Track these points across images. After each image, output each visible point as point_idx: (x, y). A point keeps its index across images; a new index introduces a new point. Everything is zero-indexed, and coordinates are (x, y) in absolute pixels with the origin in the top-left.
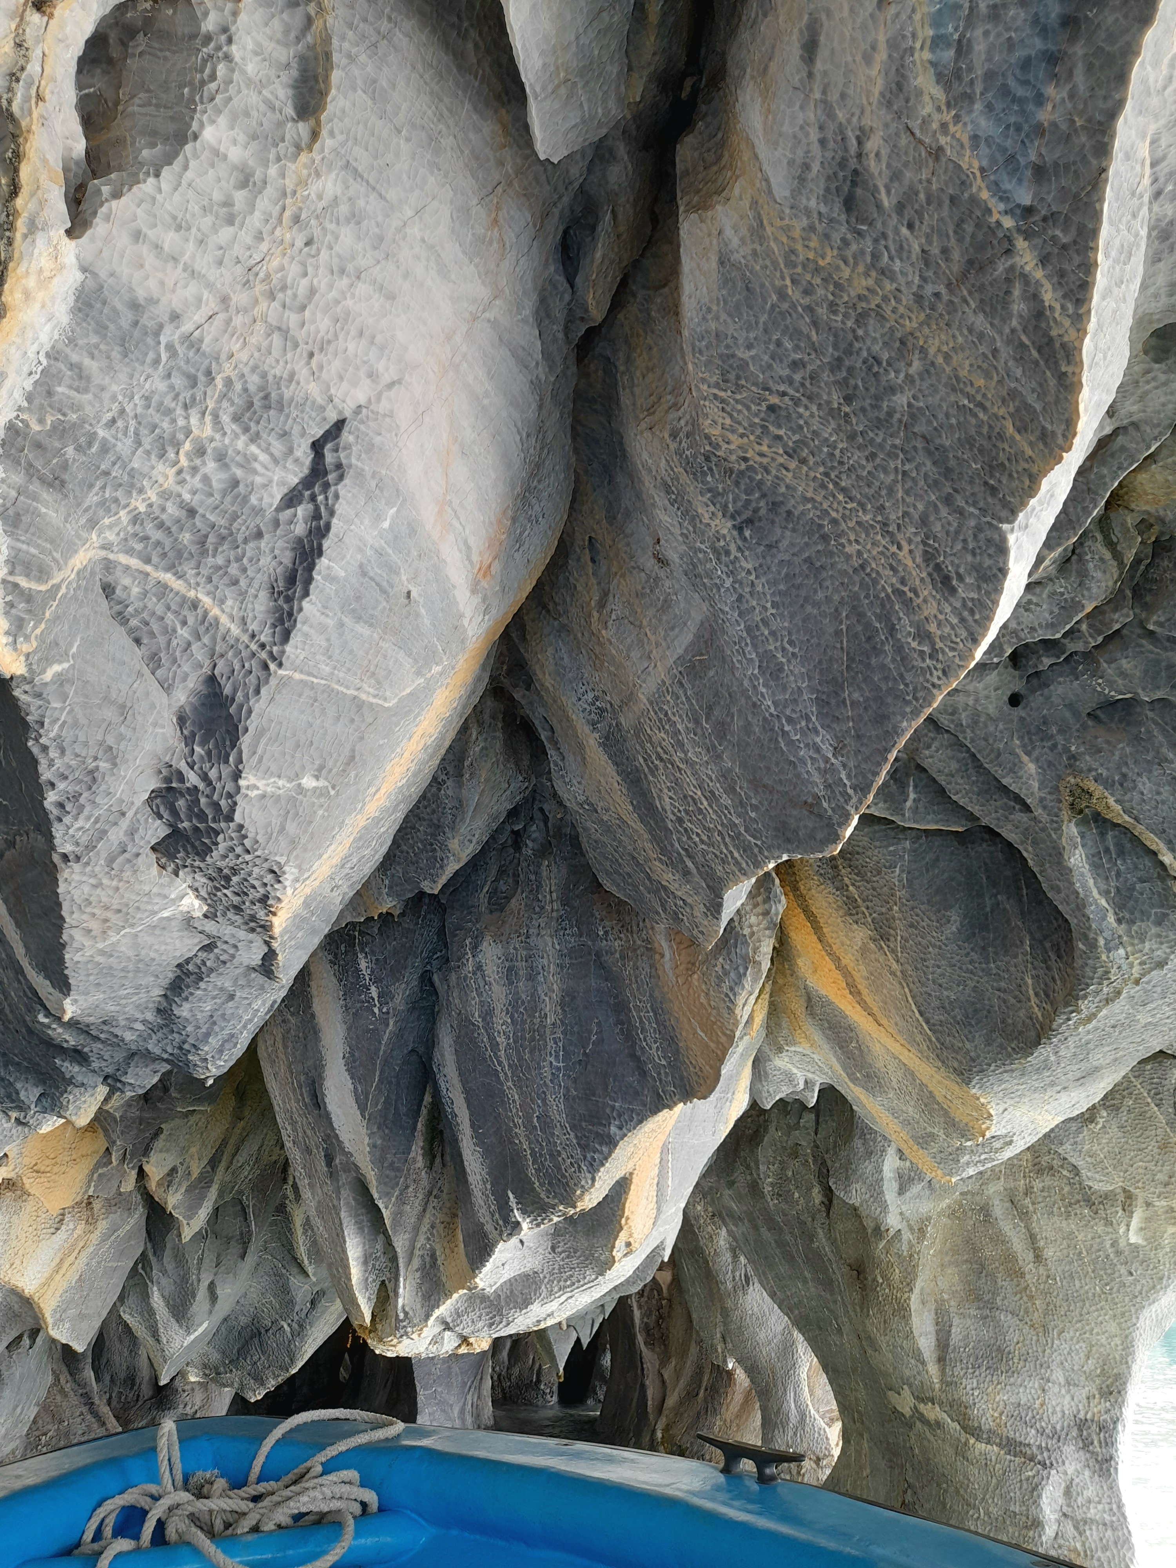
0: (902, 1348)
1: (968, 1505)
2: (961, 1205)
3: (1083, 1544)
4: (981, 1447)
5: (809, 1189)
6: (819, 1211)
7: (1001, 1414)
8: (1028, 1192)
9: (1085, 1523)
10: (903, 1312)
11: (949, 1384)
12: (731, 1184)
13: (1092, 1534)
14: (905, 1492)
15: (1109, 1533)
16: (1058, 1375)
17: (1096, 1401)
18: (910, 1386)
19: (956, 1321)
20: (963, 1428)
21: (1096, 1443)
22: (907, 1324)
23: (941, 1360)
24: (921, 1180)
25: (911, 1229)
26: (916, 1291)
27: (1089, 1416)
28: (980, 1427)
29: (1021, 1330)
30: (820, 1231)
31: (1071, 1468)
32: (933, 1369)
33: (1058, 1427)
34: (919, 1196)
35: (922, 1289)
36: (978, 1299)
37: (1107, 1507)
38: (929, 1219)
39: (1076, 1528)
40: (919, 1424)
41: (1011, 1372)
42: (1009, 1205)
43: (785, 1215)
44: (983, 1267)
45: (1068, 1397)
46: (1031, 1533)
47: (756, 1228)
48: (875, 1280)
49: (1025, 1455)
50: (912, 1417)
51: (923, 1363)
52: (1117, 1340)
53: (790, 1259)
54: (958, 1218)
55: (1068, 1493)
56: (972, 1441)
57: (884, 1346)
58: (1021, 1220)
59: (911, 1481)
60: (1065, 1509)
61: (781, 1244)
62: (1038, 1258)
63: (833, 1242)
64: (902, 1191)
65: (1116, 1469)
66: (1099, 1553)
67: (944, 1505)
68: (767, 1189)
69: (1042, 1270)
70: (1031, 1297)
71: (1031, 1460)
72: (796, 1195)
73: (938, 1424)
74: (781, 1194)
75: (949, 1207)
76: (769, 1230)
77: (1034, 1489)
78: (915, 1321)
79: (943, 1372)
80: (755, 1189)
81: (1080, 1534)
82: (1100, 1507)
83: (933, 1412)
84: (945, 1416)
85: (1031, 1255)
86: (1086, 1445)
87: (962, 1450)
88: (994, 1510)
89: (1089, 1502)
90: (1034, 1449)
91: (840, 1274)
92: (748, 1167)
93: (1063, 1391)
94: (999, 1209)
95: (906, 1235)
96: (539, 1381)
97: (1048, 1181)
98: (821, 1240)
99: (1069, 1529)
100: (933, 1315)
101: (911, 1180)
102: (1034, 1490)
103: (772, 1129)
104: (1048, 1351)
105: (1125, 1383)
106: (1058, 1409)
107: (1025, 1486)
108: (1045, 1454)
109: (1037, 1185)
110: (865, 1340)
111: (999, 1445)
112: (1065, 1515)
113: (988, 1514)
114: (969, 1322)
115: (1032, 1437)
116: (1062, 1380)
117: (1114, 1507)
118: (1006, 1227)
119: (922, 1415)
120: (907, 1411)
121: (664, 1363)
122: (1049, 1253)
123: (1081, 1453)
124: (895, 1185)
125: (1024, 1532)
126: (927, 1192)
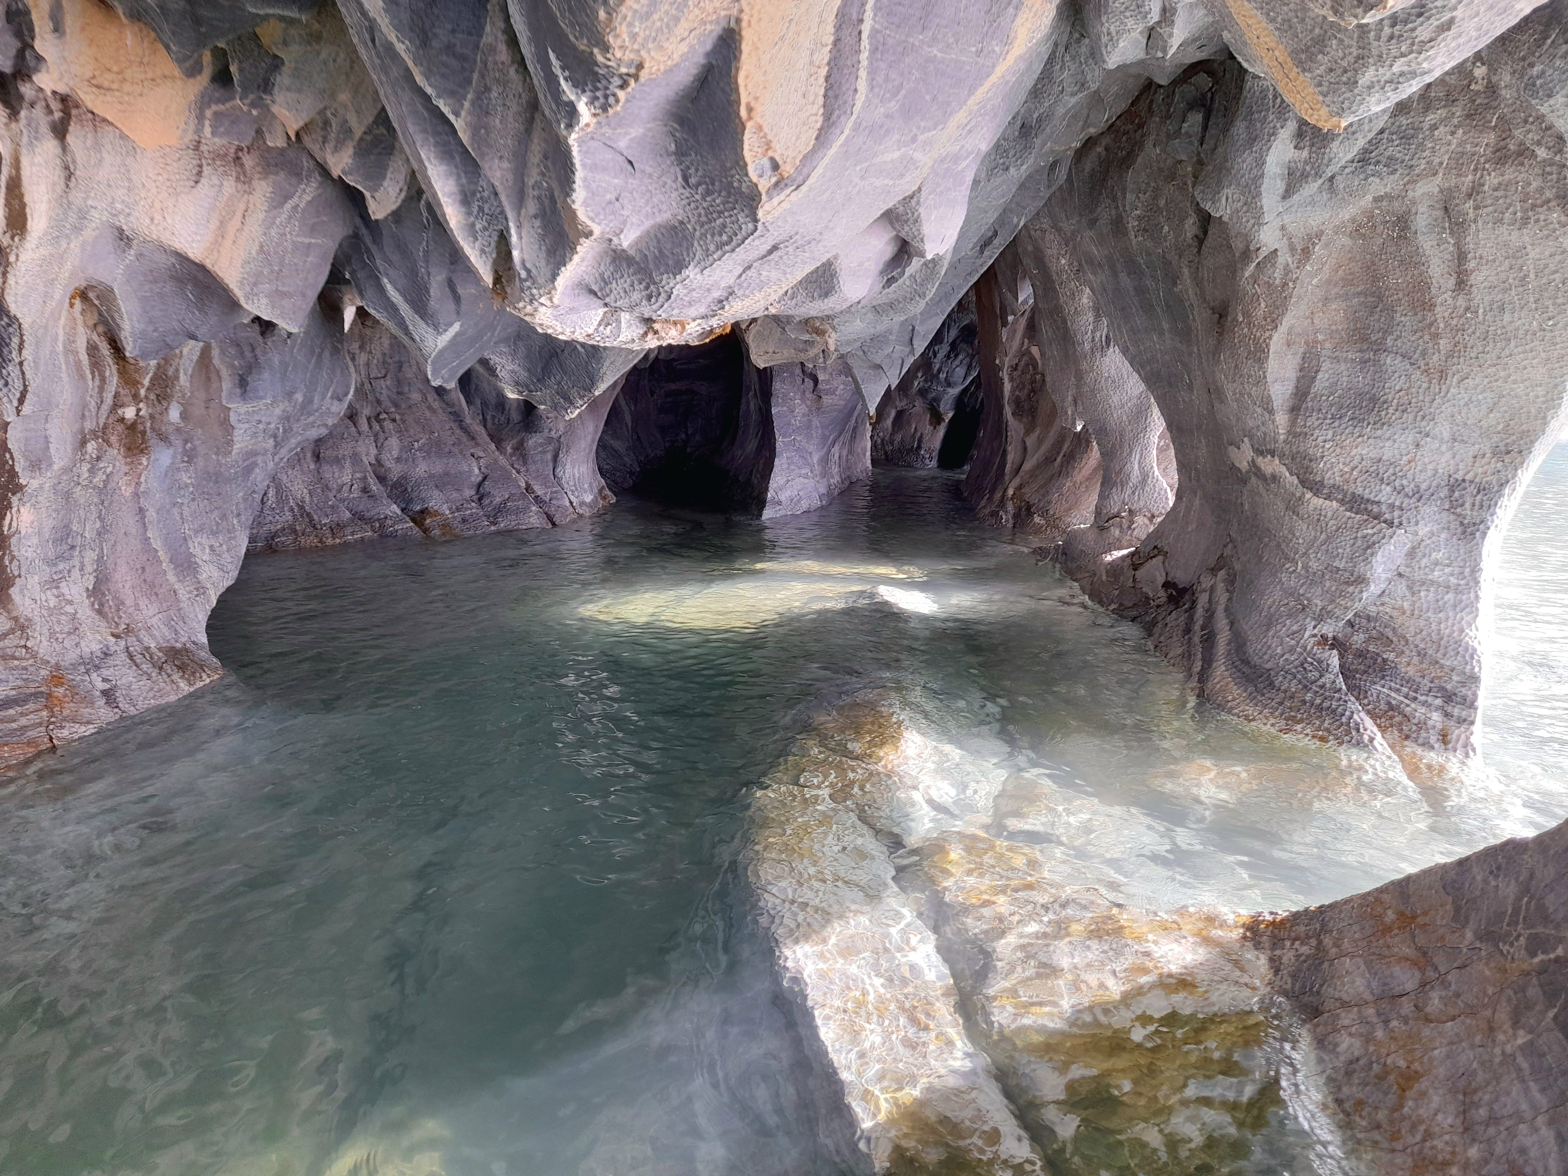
0: (1250, 395)
1: (1287, 559)
2: (1371, 217)
3: (1413, 604)
4: (1318, 502)
5: (1182, 220)
6: (1189, 246)
7: (1353, 469)
8: (1474, 191)
9: (1423, 583)
10: (1259, 354)
11: (1296, 435)
12: (1092, 223)
13: (1426, 596)
14: (1225, 546)
15: (1450, 596)
16: (1443, 429)
17: (1484, 461)
18: (1251, 439)
19: (1326, 366)
20: (1303, 482)
21: (1468, 505)
22: (1260, 368)
23: (1295, 410)
24: (1318, 175)
25: (1292, 249)
26: (1283, 329)
27: (1467, 477)
28: (1322, 482)
29: (1408, 376)
30: (1186, 271)
31: (1423, 530)
32: (1281, 419)
33: (1423, 486)
34: (1313, 203)
35: (1291, 329)
36: (1364, 339)
37: (1457, 570)
38: (1319, 235)
39: (1410, 588)
40: (1254, 480)
41: (1380, 423)
42: (1439, 213)
43: (1149, 254)
44: (1380, 298)
45: (1448, 455)
46: (1351, 589)
47: (1115, 274)
48: (1235, 319)
49: (1369, 513)
50: (1248, 472)
51: (1271, 412)
52: (1540, 391)
53: (1148, 308)
54: (1363, 235)
55: (1411, 554)
56: (1309, 495)
57: (1229, 395)
58: (1452, 233)
59: (1233, 535)
60: (1402, 569)
61: (1140, 291)
62: (1461, 284)
63: (1198, 281)
64: (1287, 194)
65: (1484, 534)
66: (1429, 614)
67: (1261, 558)
68: (1132, 224)
69: (1461, 302)
70: (1436, 336)
71: (1375, 518)
72: (1166, 228)
73: (1275, 478)
74: (1149, 229)
75: (1353, 220)
76: (1129, 274)
77: (1368, 547)
78: (1273, 365)
79: (1293, 422)
80: (1118, 226)
81: (1413, 594)
82: (1448, 570)
83: (1270, 465)
84: (1283, 469)
85: (1452, 282)
86: (1454, 506)
87: (1293, 506)
88: (1314, 565)
89: (1436, 564)
90: (1384, 508)
91: (1200, 318)
92: (1114, 199)
93: (1444, 448)
94: (1422, 220)
95: (1284, 258)
96: (919, 447)
97: (1510, 173)
98: (1186, 284)
99: (1401, 588)
100: (1298, 359)
101: (1304, 176)
102: (1370, 547)
103: (1149, 144)
104: (1438, 400)
105: (1532, 442)
106: (1430, 467)
107: (1359, 543)
108: (1397, 513)
109: (1492, 180)
110: (1214, 392)
111: (1342, 502)
112: (1400, 575)
113: (1306, 567)
114: (1343, 367)
115: (1385, 494)
116: (1446, 435)
117: (1467, 570)
118: (1427, 243)
119: (1258, 469)
120: (1244, 466)
121: (1028, 432)
122: (1479, 278)
123: (1445, 514)
124: (1280, 186)
125: (1343, 587)
126: (1325, 196)
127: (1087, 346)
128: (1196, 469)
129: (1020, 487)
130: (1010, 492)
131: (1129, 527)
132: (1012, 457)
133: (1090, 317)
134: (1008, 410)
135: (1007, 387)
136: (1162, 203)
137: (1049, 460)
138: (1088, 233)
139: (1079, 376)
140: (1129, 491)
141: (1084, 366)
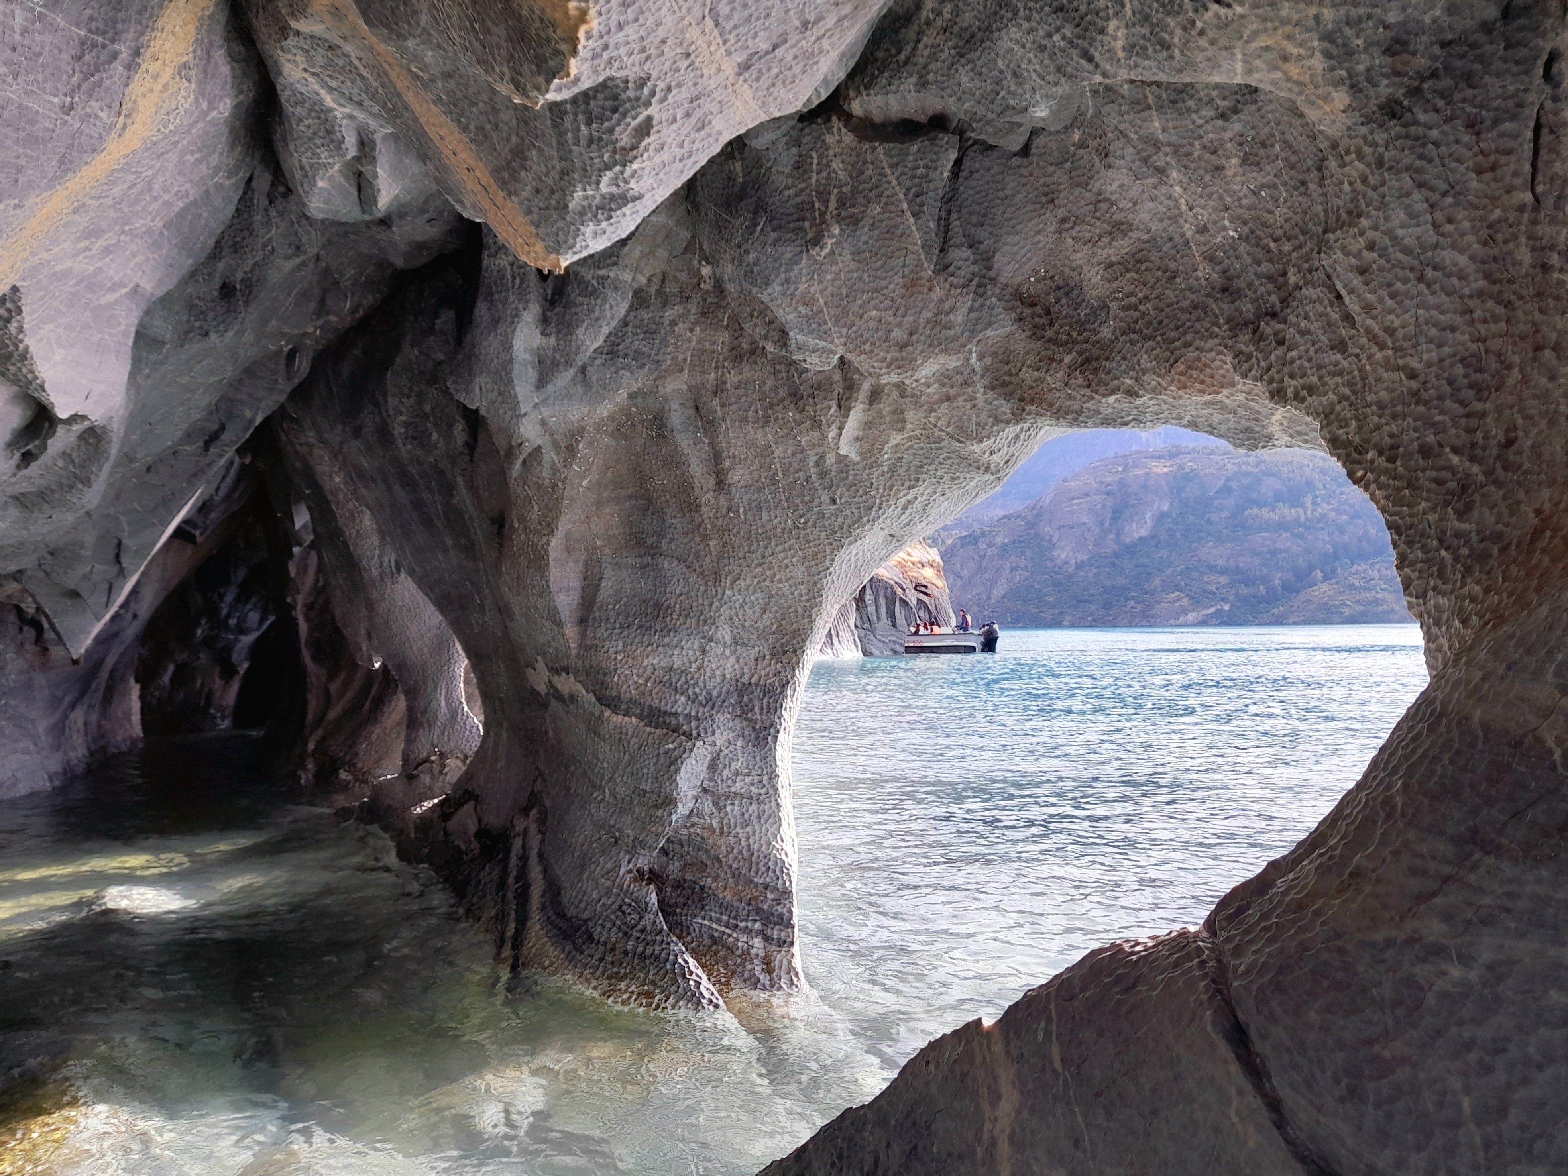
0: (536, 608)
1: (594, 787)
2: (629, 415)
3: (721, 822)
4: (617, 719)
5: (451, 426)
6: (462, 453)
7: (647, 681)
8: (719, 389)
9: (728, 797)
10: (540, 561)
11: (588, 648)
12: (357, 432)
13: (733, 810)
14: (535, 781)
15: (754, 807)
16: (725, 633)
17: (766, 662)
18: (544, 655)
19: (608, 573)
20: (599, 699)
21: (757, 709)
22: (542, 577)
23: (583, 621)
25: (556, 447)
26: (560, 533)
27: (753, 681)
28: (618, 697)
29: (686, 579)
30: (460, 480)
31: (720, 739)
32: (571, 631)
33: (715, 693)
34: (569, 396)
35: (568, 534)
36: (640, 543)
37: (756, 778)
38: (581, 431)
39: (715, 803)
40: (554, 703)
41: (667, 630)
42: (691, 412)
43: (420, 464)
44: (649, 500)
45: (732, 659)
46: (660, 813)
47: (389, 489)
48: (512, 526)
49: (667, 726)
50: (547, 694)
51: (559, 624)
52: (803, 589)
53: (428, 523)
54: (625, 436)
55: (713, 766)
56: (607, 713)
57: (516, 609)
58: (706, 432)
59: (542, 767)
60: (706, 784)
61: (418, 505)
62: (721, 484)
63: (473, 488)
64: (541, 383)
65: (776, 738)
66: (738, 830)
67: (569, 789)
68: (398, 431)
69: (723, 501)
70: (705, 537)
71: (674, 731)
72: (435, 436)
73: (573, 698)
74: (418, 437)
75: (612, 418)
76: (402, 486)
77: (671, 764)
78: (554, 573)
79: (583, 635)
80: (384, 433)
81: (720, 810)
82: (748, 780)
83: (567, 684)
84: (580, 687)
85: (712, 482)
86: (744, 712)
87: (594, 726)
88: (621, 790)
89: (737, 775)
90: (681, 719)
91: (480, 530)
92: (377, 404)
93: (728, 652)
94: (676, 417)
95: (549, 456)
97: (747, 372)
98: (462, 495)
99: (708, 805)
100: (580, 567)
101: (555, 364)
102: (673, 764)
103: (406, 345)
104: (716, 604)
105: (804, 641)
106: (718, 673)
107: (662, 760)
108: (693, 724)
109: (732, 379)
110: (504, 610)
111: (640, 717)
112: (705, 791)
113: (614, 795)
114: (624, 573)
115: (680, 704)
116: (728, 639)
117: (765, 778)
118: (684, 442)
119: (556, 689)
120: (542, 688)
122: (735, 477)
123: (737, 721)
124: (532, 375)
125: (652, 811)
126: (580, 389)
127: (375, 572)
128: (500, 699)
129: (321, 742)
130: (311, 746)
131: (441, 773)
132: (313, 706)
133: (375, 540)
134: (306, 655)
135: (303, 627)
136: (427, 408)
137: (355, 706)
138: (355, 443)
139: (370, 606)
140: (437, 732)
141: (375, 595)
